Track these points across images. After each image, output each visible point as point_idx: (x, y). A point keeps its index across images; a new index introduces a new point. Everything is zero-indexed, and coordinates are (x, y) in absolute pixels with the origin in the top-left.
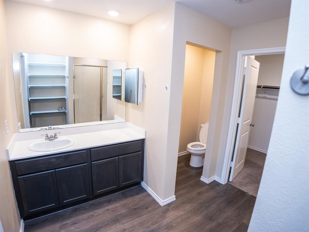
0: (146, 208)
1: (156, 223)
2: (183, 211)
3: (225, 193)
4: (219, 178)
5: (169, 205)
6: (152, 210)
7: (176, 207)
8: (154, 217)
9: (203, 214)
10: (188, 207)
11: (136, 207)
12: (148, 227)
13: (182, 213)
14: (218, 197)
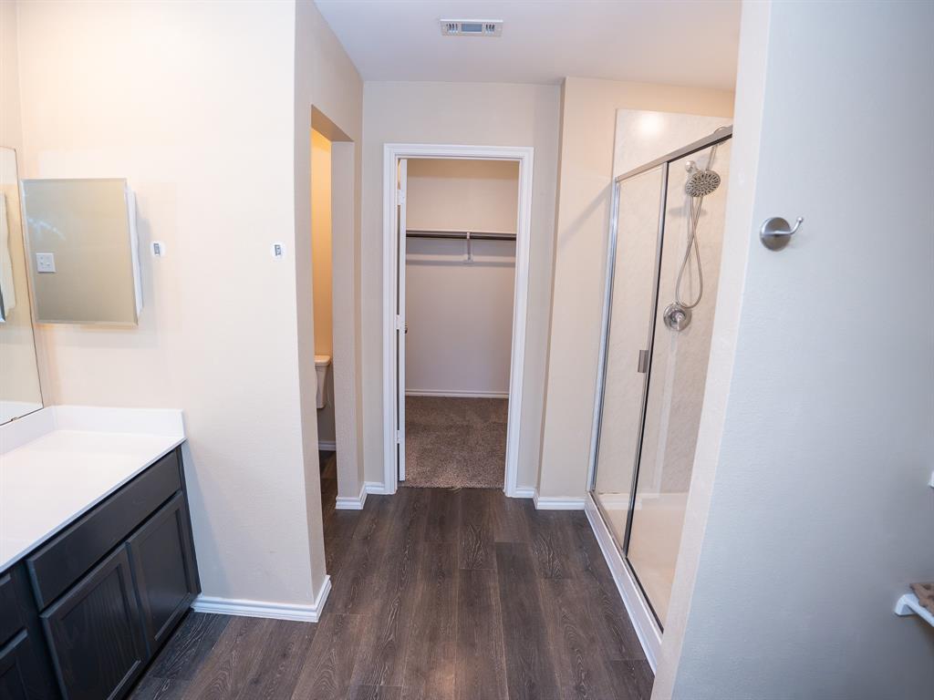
0: (285, 656)
1: (349, 667)
2: (377, 598)
3: (415, 509)
4: (380, 484)
5: (329, 606)
6: (304, 647)
7: (353, 599)
8: (329, 659)
9: (419, 576)
10: (377, 582)
11: (251, 675)
12: (344, 691)
13: (377, 604)
14: (411, 524)
